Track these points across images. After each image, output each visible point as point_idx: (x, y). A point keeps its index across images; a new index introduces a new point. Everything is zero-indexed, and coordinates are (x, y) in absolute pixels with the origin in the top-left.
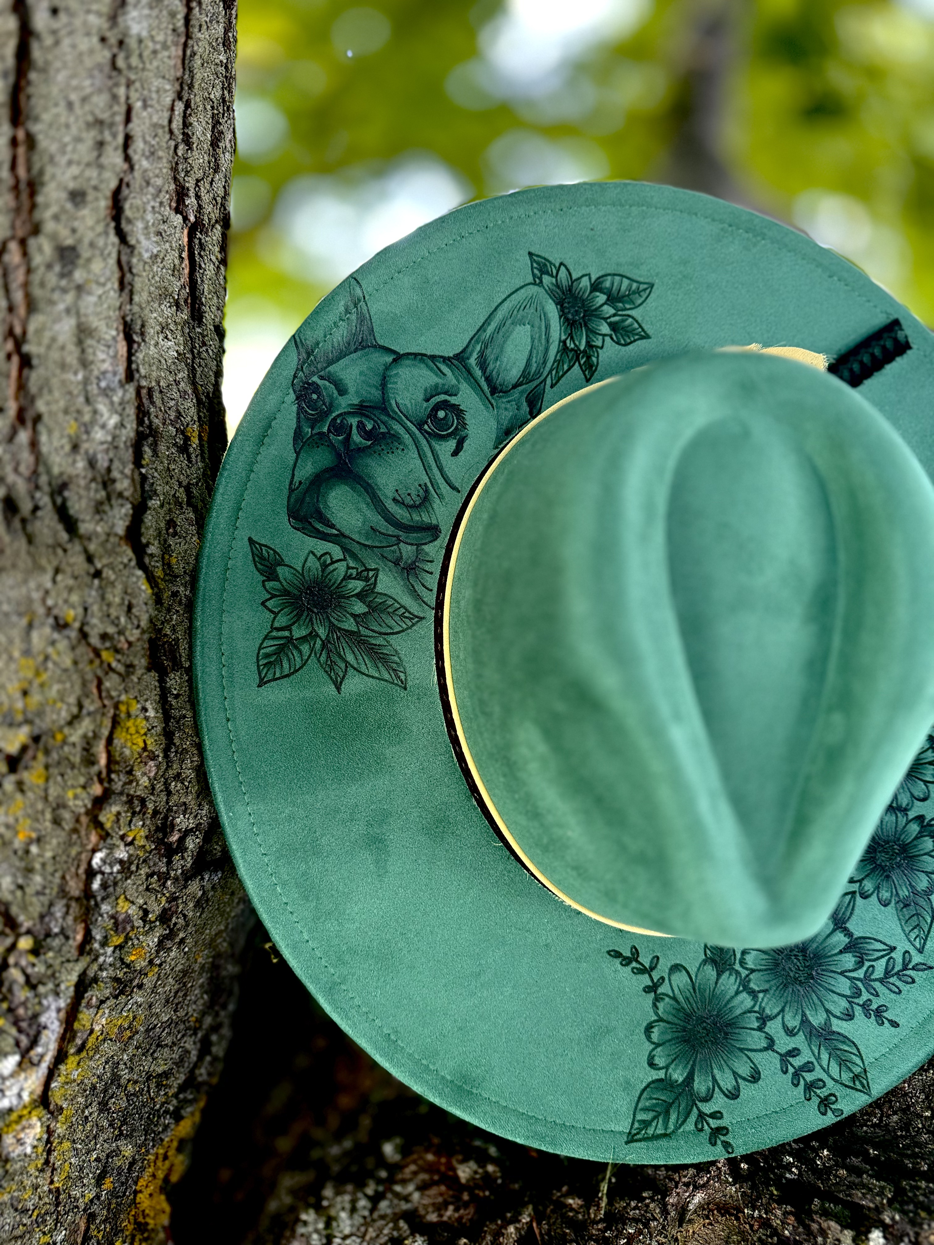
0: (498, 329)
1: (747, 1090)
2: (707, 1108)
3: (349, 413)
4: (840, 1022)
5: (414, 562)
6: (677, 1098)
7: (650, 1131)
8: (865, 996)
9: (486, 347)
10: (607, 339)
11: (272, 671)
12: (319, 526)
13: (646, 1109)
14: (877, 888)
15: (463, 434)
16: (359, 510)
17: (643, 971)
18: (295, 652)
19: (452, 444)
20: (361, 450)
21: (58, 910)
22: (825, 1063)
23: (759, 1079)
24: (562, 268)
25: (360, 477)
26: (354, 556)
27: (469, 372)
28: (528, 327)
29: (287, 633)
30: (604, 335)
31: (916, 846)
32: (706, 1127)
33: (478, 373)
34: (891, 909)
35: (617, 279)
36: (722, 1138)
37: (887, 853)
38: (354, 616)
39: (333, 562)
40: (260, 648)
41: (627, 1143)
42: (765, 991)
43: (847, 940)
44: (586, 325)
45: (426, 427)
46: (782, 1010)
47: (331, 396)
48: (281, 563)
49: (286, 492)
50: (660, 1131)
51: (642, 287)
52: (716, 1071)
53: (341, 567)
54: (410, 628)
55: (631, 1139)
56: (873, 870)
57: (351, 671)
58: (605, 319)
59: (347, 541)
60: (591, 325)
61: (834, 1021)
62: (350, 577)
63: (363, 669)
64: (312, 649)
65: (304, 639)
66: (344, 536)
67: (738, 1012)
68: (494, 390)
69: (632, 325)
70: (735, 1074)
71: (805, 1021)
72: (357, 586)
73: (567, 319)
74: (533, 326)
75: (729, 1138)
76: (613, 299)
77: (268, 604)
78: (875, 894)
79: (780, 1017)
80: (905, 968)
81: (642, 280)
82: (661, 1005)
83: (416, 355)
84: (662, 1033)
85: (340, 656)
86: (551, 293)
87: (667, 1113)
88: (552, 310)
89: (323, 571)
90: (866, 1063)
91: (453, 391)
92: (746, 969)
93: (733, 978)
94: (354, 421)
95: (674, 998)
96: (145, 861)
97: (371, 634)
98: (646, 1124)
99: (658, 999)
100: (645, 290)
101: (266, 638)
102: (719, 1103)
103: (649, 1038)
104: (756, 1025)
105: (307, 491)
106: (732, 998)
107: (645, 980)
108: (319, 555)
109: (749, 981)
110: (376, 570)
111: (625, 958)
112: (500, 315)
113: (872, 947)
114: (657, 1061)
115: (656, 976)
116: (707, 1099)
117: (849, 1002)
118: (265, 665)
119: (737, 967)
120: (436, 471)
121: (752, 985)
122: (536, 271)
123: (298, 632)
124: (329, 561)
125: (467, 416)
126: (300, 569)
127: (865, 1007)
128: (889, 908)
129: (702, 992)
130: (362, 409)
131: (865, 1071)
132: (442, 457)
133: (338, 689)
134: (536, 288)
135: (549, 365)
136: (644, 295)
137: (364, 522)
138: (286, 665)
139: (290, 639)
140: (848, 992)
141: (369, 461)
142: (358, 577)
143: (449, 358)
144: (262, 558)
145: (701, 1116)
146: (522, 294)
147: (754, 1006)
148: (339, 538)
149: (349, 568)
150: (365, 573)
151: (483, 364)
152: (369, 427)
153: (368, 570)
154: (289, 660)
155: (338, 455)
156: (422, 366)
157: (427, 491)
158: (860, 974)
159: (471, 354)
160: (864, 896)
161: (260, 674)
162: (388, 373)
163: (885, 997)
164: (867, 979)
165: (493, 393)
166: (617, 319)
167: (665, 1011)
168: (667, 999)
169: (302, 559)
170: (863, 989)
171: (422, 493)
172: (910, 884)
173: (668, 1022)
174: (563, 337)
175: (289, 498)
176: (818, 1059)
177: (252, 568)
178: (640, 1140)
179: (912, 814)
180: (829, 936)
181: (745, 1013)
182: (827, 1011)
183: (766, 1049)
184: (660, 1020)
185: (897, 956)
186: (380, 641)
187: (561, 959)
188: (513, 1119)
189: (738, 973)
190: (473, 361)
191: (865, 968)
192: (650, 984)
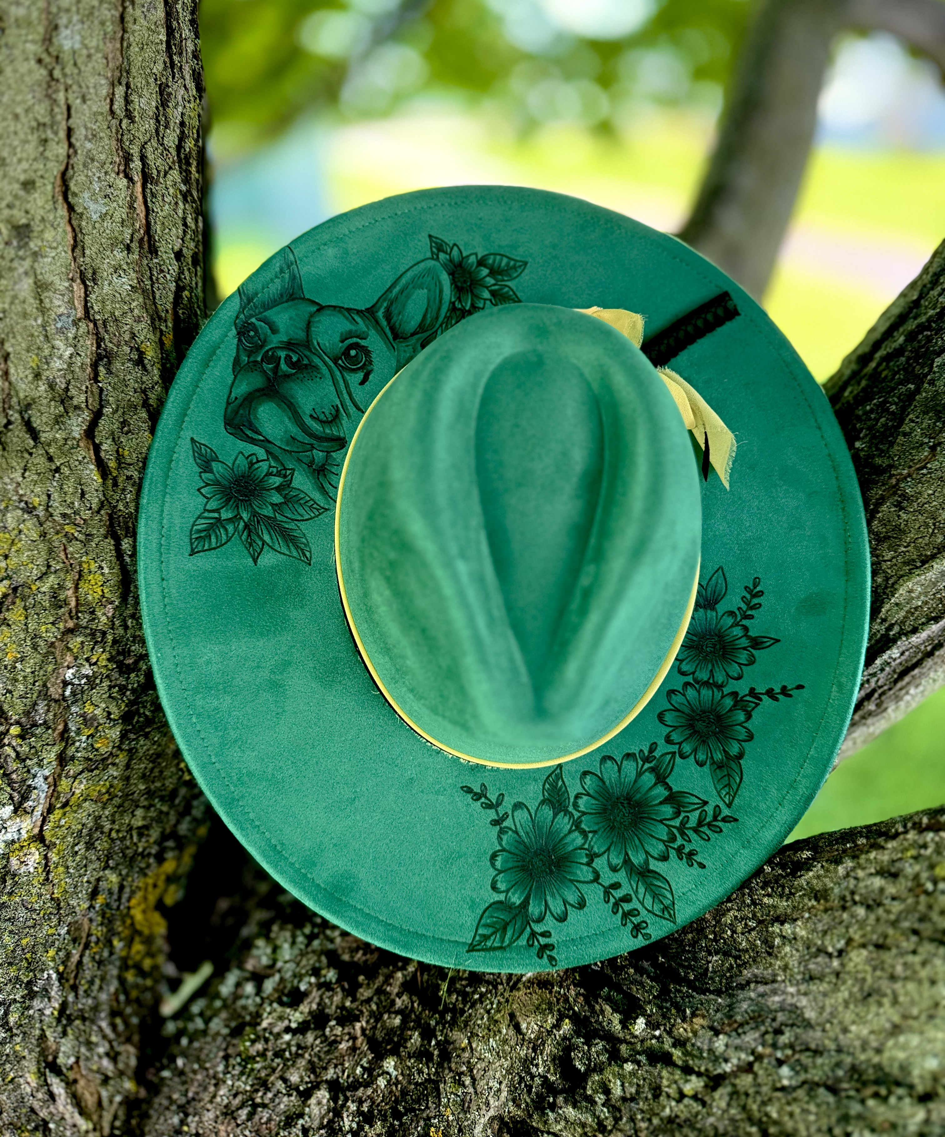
0: (402, 292)
1: (573, 915)
2: (538, 928)
3: (279, 348)
4: (656, 862)
5: (324, 465)
6: (514, 918)
7: (489, 944)
8: (679, 841)
9: (392, 304)
10: (488, 302)
11: (202, 543)
12: (249, 433)
13: (486, 926)
14: (695, 751)
15: (369, 368)
16: (282, 422)
17: (489, 806)
18: (222, 530)
19: (360, 375)
20: (287, 376)
21: (41, 707)
22: (641, 897)
23: (585, 905)
24: (455, 248)
25: (285, 397)
26: (276, 458)
27: (377, 322)
28: (426, 291)
29: (216, 515)
30: (485, 300)
31: (729, 717)
32: (536, 943)
33: (384, 323)
34: (706, 769)
35: (498, 258)
36: (548, 953)
37: (704, 722)
38: (272, 505)
39: (258, 461)
40: (193, 525)
41: (467, 952)
42: (595, 832)
43: (667, 793)
44: (472, 292)
45: (340, 362)
46: (608, 849)
47: (266, 334)
48: (216, 459)
49: (224, 405)
50: (496, 945)
51: (518, 264)
52: (548, 898)
53: (264, 467)
54: (317, 516)
55: (472, 948)
56: (691, 735)
57: (266, 548)
58: (487, 287)
59: (270, 446)
60: (476, 291)
61: (651, 860)
62: (271, 474)
63: (277, 547)
64: (236, 529)
65: (230, 520)
66: (270, 442)
67: (571, 848)
68: (396, 337)
69: (507, 292)
70: (565, 902)
71: (627, 861)
72: (277, 481)
73: (456, 286)
74: (429, 290)
75: (554, 954)
76: (494, 272)
77: (203, 491)
78: (692, 756)
79: (606, 855)
80: (715, 818)
81: (518, 258)
82: (505, 837)
83: (335, 307)
84: (505, 861)
85: (259, 536)
86: (445, 266)
87: (504, 929)
88: (445, 279)
89: (250, 468)
90: (676, 896)
91: (364, 336)
92: (579, 811)
93: (566, 819)
94: (282, 354)
95: (516, 832)
96: (107, 676)
97: (285, 519)
98: (486, 938)
99: (502, 831)
100: (520, 266)
101: (199, 517)
102: (549, 924)
103: (493, 865)
104: (585, 860)
105: (241, 405)
106: (566, 835)
107: (492, 814)
108: (246, 455)
109: (581, 822)
110: (293, 470)
111: (476, 794)
112: (403, 281)
113: (688, 800)
114: (499, 885)
115: (501, 811)
116: (540, 920)
117: (666, 846)
118: (197, 538)
119: (571, 809)
120: (346, 396)
121: (583, 826)
122: (434, 250)
123: (225, 515)
124: (255, 461)
125: (373, 355)
126: (230, 465)
127: (679, 850)
128: (705, 768)
129: (540, 829)
130: (289, 345)
131: (674, 903)
132: (351, 385)
133: (255, 561)
134: (433, 262)
135: (441, 319)
136: (519, 270)
137: (286, 432)
138: (213, 540)
139: (218, 519)
140: (665, 838)
141: (292, 385)
142: (278, 474)
143: (362, 311)
144: (201, 454)
145: (533, 934)
146: (422, 265)
147: (584, 844)
148: (265, 443)
149: (270, 467)
150: (283, 472)
151: (388, 316)
152: (295, 359)
153: (285, 469)
154: (217, 536)
155: (269, 379)
156: (340, 315)
157: (337, 410)
158: (677, 823)
159: (379, 309)
160: (683, 757)
161: (192, 544)
162: (312, 319)
163: (696, 843)
164: (682, 829)
165: (395, 339)
166: (496, 287)
167: (508, 842)
168: (510, 833)
169: (233, 457)
170: (678, 835)
171: (334, 412)
172: (724, 750)
173: (510, 852)
174: (453, 300)
175: (226, 409)
176: (636, 892)
177: (191, 460)
178: (479, 950)
179: (726, 690)
180: (651, 788)
181: (576, 849)
182: (647, 853)
183: (592, 882)
184: (503, 850)
185: (709, 809)
186: (292, 526)
187: (422, 792)
188: (373, 925)
189: (571, 815)
190: (380, 314)
191: (681, 818)
192: (496, 818)
